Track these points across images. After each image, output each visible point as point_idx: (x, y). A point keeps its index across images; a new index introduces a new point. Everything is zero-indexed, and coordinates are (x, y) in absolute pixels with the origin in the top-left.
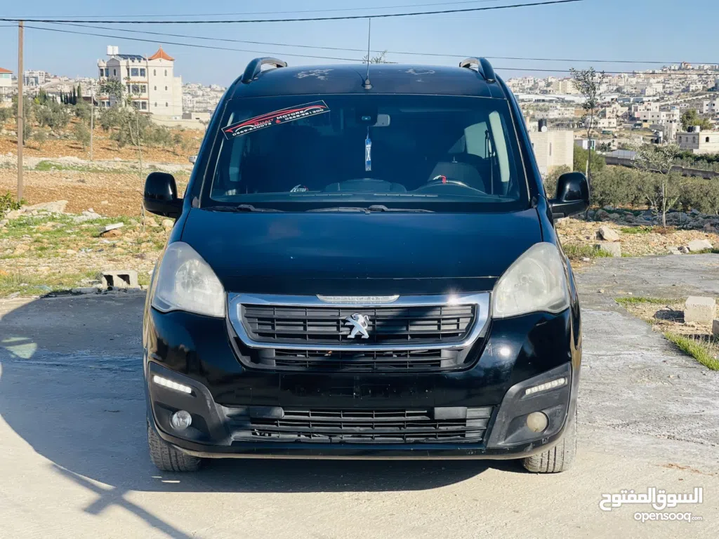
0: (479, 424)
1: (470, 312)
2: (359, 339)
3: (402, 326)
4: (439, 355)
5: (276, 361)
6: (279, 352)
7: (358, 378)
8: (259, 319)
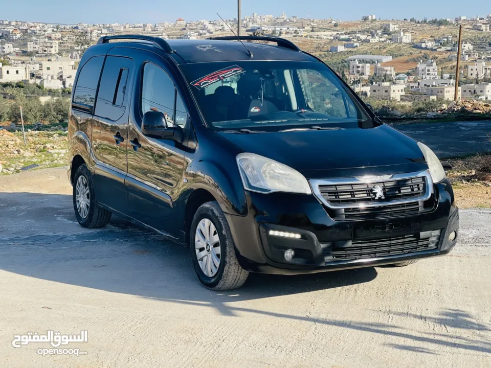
0: (434, 239)
1: (422, 180)
2: (380, 200)
3: (396, 191)
4: (418, 204)
5: (345, 215)
6: (347, 210)
7: (388, 220)
8: (329, 193)
